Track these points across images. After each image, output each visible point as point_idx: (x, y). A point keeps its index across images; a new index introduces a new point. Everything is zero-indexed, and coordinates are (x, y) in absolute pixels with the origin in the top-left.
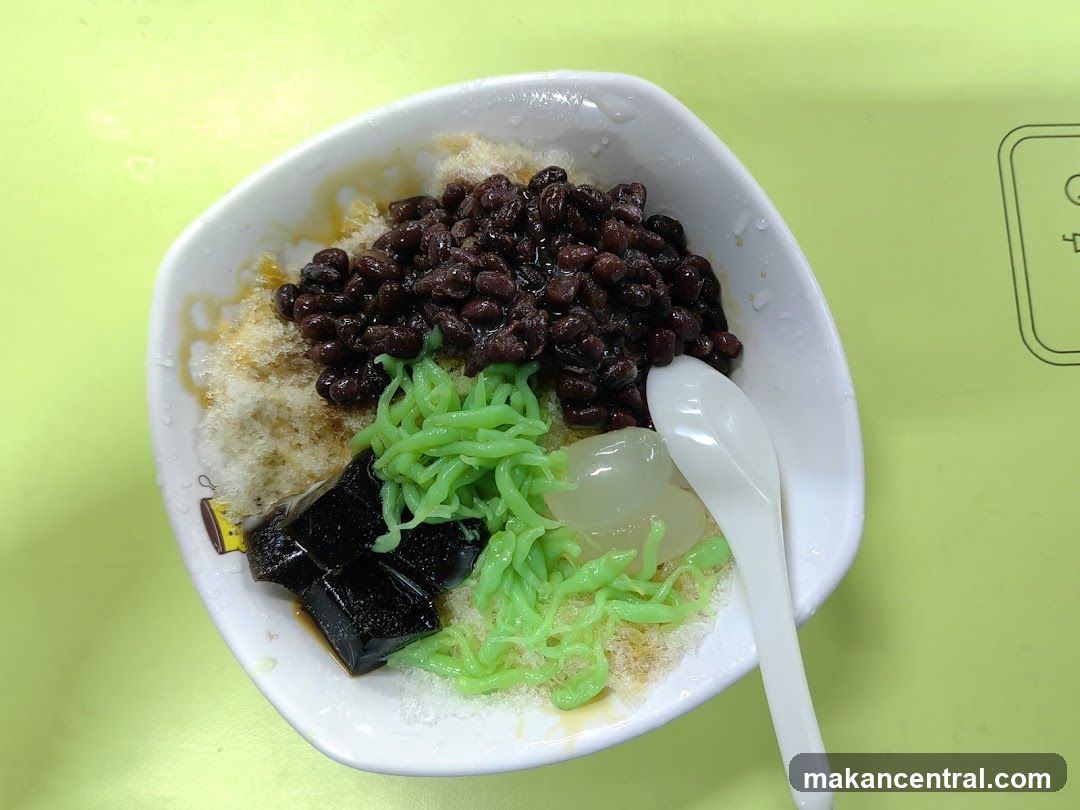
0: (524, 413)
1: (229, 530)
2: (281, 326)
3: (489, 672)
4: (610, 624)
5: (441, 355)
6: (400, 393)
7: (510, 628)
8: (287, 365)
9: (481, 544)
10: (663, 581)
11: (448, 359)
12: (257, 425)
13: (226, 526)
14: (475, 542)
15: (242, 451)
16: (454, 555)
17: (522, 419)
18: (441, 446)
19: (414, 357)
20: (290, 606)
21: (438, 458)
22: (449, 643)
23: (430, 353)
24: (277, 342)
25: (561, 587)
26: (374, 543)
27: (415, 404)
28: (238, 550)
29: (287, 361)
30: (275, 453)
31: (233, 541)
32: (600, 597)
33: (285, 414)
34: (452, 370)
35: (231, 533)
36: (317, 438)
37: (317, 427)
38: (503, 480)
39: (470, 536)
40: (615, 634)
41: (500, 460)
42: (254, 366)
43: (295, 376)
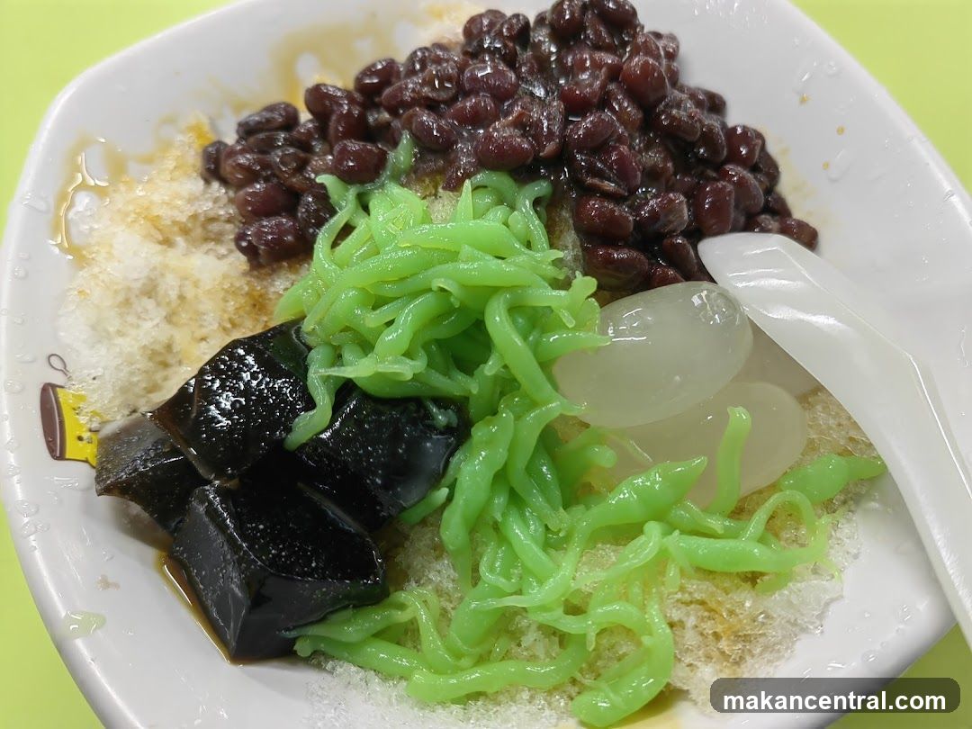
0: (529, 245)
1: (78, 433)
2: (201, 183)
3: (465, 662)
4: (672, 572)
5: (411, 177)
6: (347, 230)
7: (502, 582)
8: (201, 231)
9: (460, 434)
10: (751, 513)
11: (420, 180)
12: (148, 304)
13: (76, 425)
14: (448, 430)
15: (120, 333)
16: (414, 446)
17: (527, 251)
18: (403, 279)
19: (372, 180)
20: (151, 553)
22: (401, 617)
23: (396, 178)
24: (191, 200)
25: (585, 519)
26: (289, 430)
27: (372, 237)
28: (86, 461)
29: (204, 226)
30: (169, 347)
31: (83, 449)
32: (653, 529)
34: (424, 198)
35: (80, 439)
36: (229, 326)
37: (231, 306)
38: (498, 322)
39: (441, 418)
40: (682, 589)
41: (494, 290)
42: (155, 221)
43: (212, 245)
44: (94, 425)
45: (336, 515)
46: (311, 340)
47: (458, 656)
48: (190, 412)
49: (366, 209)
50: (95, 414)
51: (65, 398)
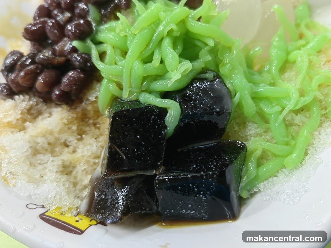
1: (74, 220)
3: (293, 143)
12: (41, 157)
13: (69, 219)
18: (148, 45)
21: (153, 52)
22: (258, 153)
28: (91, 225)
31: (83, 223)
33: (51, 139)
35: (77, 221)
37: (74, 128)
43: (40, 117)
44: (75, 213)
45: (203, 145)
46: (133, 98)
47: (287, 144)
48: (122, 158)
49: (100, 43)
50: (70, 209)
51: (53, 214)
